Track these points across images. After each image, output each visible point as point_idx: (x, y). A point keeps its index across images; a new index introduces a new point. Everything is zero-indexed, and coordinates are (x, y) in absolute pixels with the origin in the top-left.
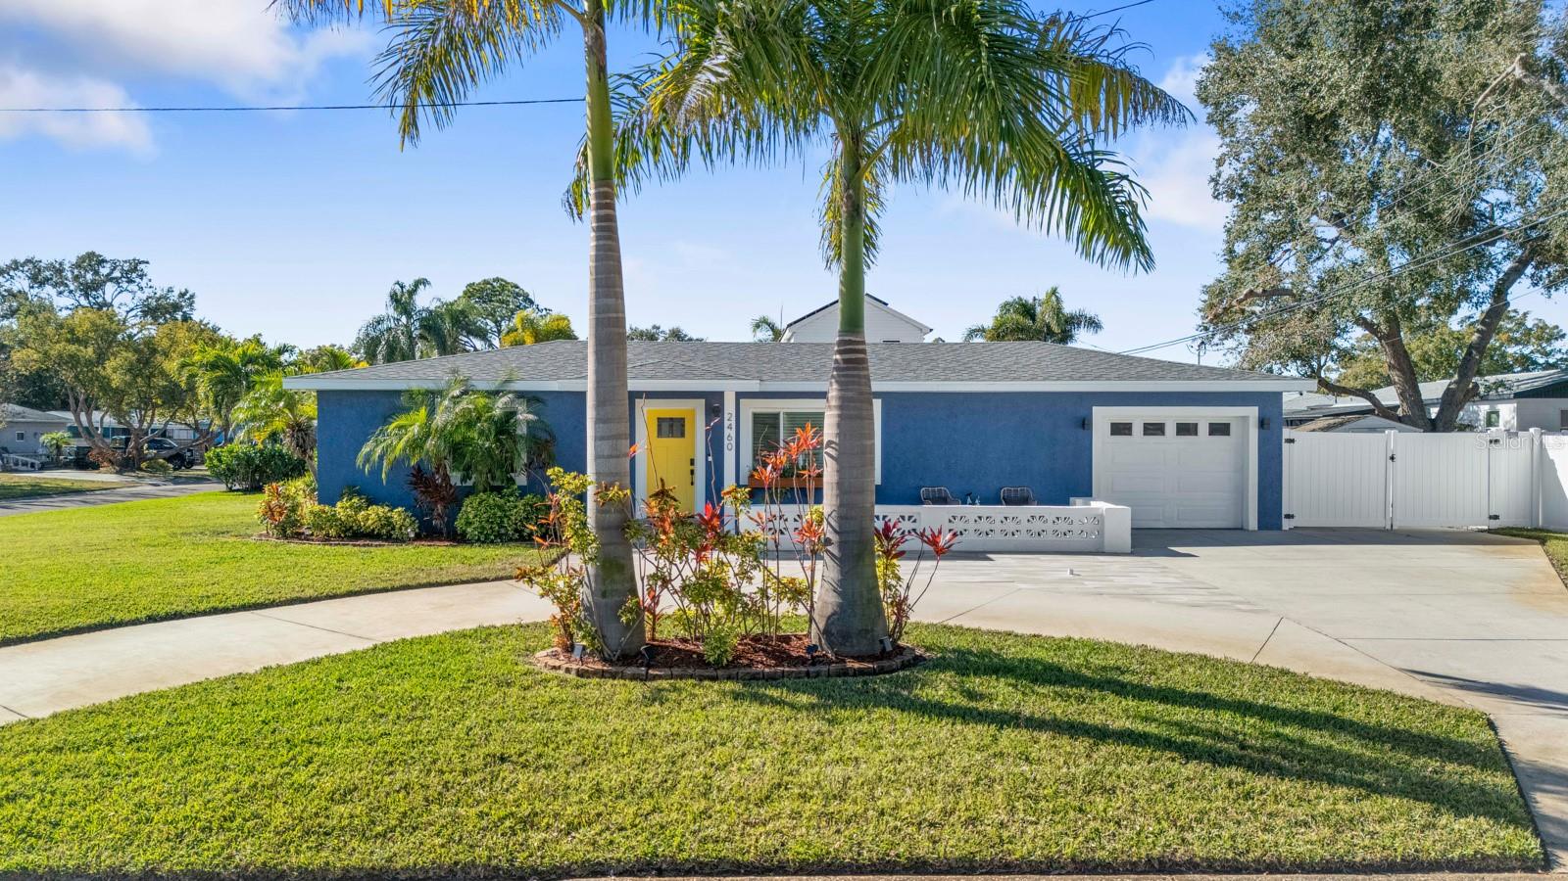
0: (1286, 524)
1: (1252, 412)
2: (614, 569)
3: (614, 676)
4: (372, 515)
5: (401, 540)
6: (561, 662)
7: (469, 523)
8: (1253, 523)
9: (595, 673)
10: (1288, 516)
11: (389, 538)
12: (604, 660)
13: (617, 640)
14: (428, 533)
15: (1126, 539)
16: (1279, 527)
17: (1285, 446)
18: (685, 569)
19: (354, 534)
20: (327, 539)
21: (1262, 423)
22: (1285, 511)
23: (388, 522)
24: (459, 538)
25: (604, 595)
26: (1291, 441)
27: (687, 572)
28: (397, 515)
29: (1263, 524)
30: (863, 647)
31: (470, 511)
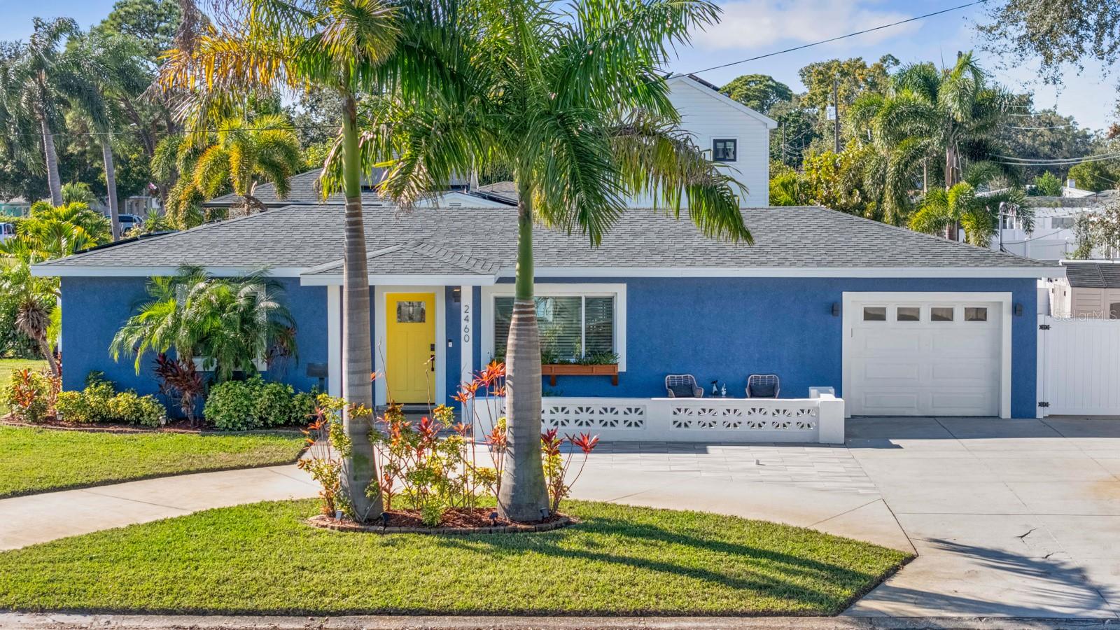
0: (1041, 413)
1: (1006, 298)
2: (361, 461)
3: (363, 531)
4: (123, 402)
5: (148, 427)
6: (328, 522)
7: (217, 412)
8: (1006, 412)
9: (351, 529)
10: (1044, 405)
11: (137, 424)
12: (356, 521)
13: (365, 509)
14: (176, 420)
15: (839, 431)
16: (1033, 416)
17: (1040, 332)
18: (410, 462)
19: (103, 420)
20: (78, 424)
21: (1016, 309)
22: (1039, 399)
23: (138, 409)
24: (206, 426)
25: (355, 478)
26: (1045, 327)
27: (411, 464)
28: (145, 403)
29: (1016, 414)
30: (530, 514)
31: (219, 401)
